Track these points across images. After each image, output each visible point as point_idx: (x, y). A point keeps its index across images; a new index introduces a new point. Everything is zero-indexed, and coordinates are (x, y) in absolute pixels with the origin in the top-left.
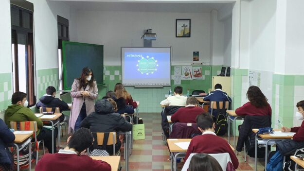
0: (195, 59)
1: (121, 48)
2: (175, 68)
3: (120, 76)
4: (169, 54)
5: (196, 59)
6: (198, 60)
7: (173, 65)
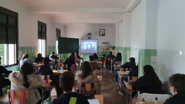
2: (99, 47)
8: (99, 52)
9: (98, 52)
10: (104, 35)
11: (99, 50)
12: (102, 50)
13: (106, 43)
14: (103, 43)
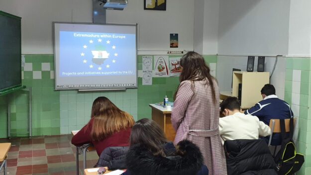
0: (172, 46)
1: (53, 23)
2: (143, 59)
3: (52, 72)
4: (135, 35)
5: (174, 45)
6: (177, 47)
7: (140, 53)
8: (144, 83)
9: (139, 80)
10: (162, 7)
11: (141, 74)
12: (155, 73)
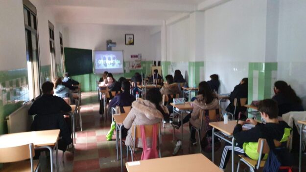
2: (126, 63)
4: (122, 55)
7: (124, 61)
8: (126, 72)
10: (132, 44)
11: (125, 68)
13: (136, 56)
14: (132, 57)
